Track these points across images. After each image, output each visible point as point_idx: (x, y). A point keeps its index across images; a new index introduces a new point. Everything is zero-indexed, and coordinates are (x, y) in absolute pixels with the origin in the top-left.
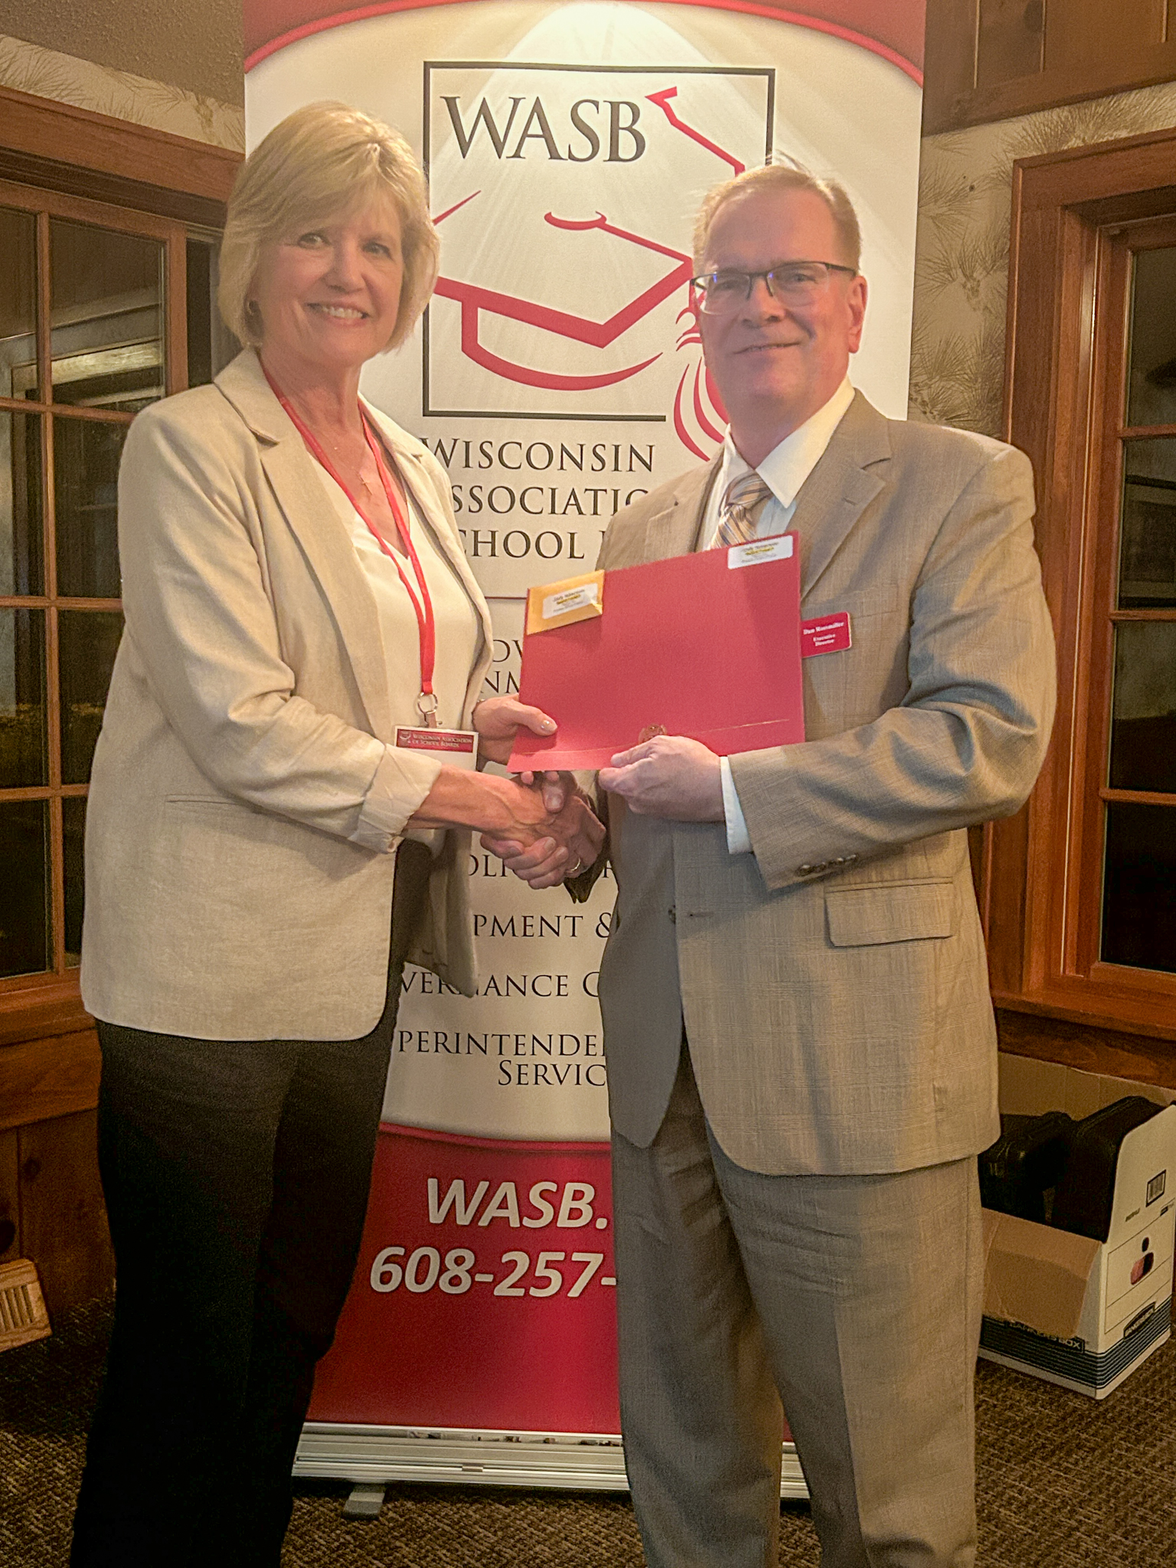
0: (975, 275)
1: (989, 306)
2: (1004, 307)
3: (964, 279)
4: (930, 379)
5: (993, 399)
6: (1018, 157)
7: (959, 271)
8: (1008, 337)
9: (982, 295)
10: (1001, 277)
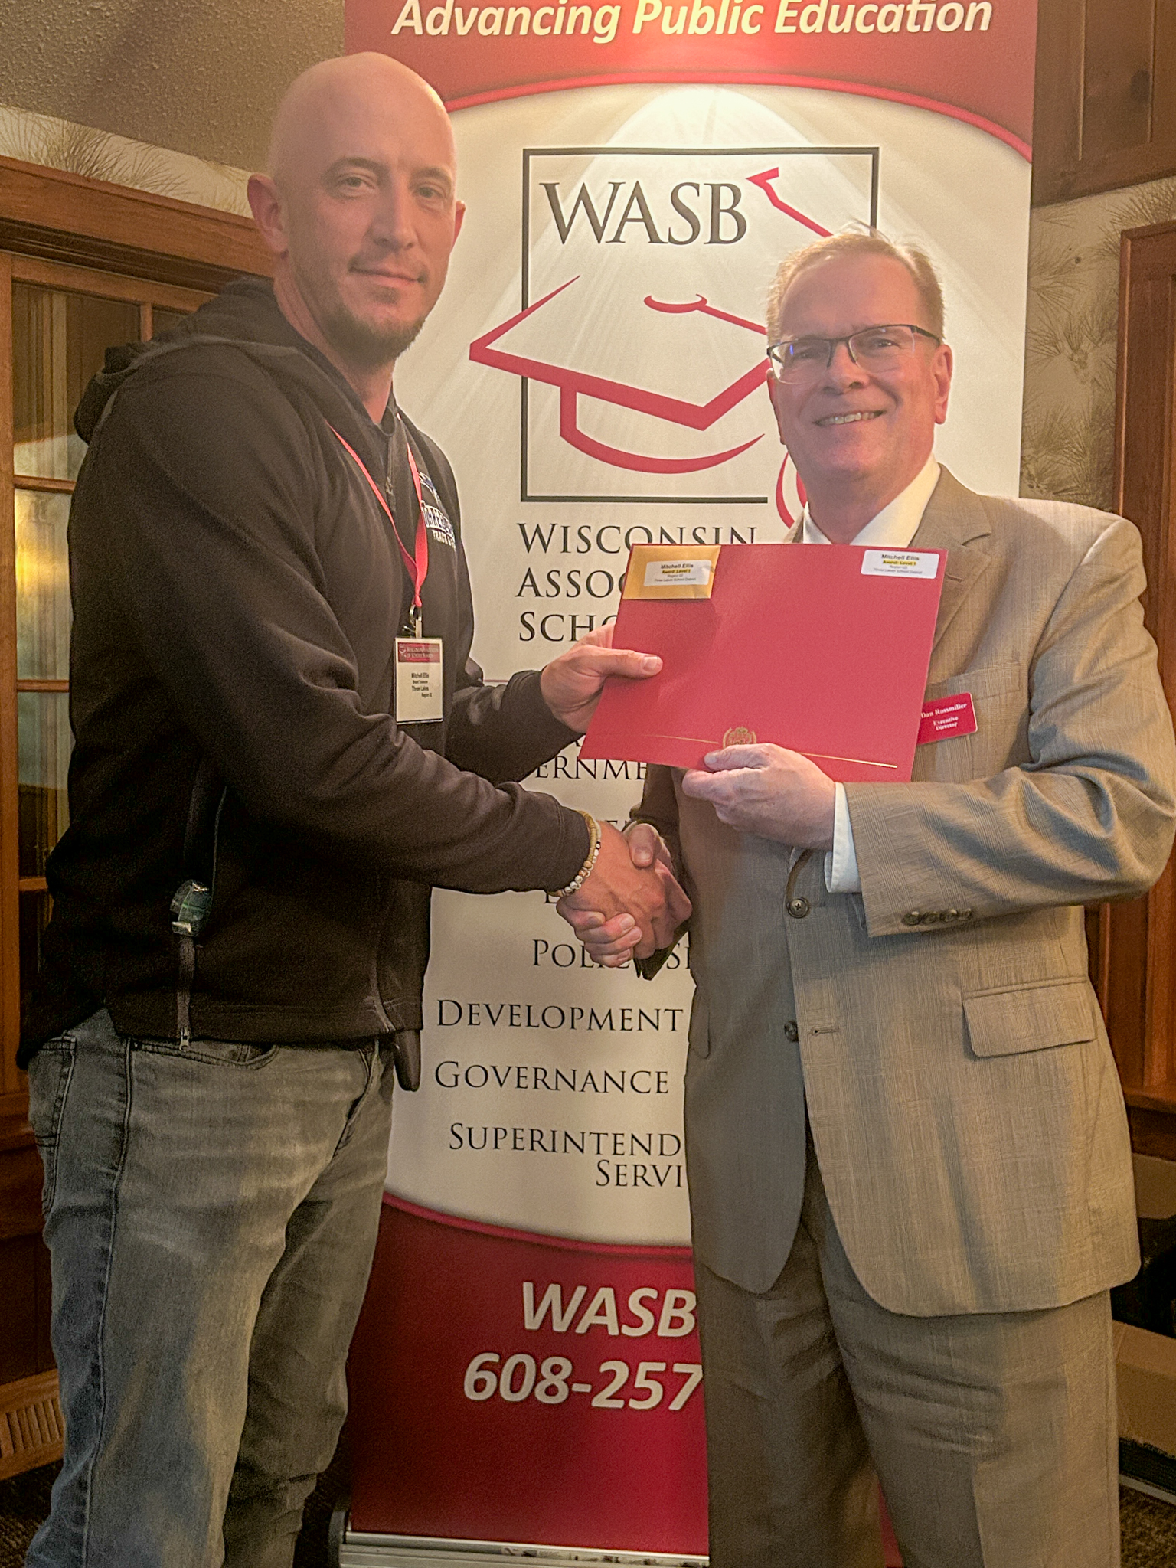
0: (1082, 346)
1: (1097, 377)
2: (1114, 380)
3: (1071, 352)
4: (1037, 453)
5: (1103, 473)
6: (1125, 228)
7: (1066, 345)
8: (1118, 410)
9: (1091, 366)
10: (1109, 350)
